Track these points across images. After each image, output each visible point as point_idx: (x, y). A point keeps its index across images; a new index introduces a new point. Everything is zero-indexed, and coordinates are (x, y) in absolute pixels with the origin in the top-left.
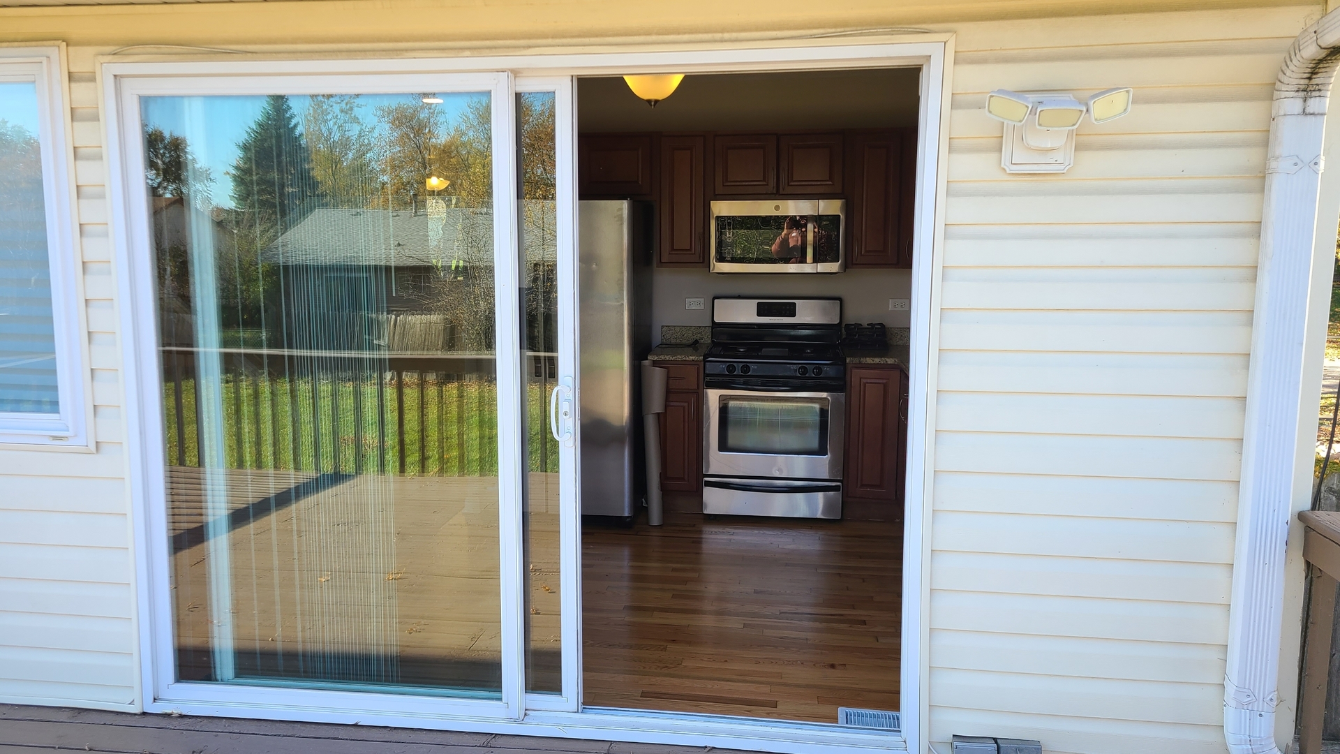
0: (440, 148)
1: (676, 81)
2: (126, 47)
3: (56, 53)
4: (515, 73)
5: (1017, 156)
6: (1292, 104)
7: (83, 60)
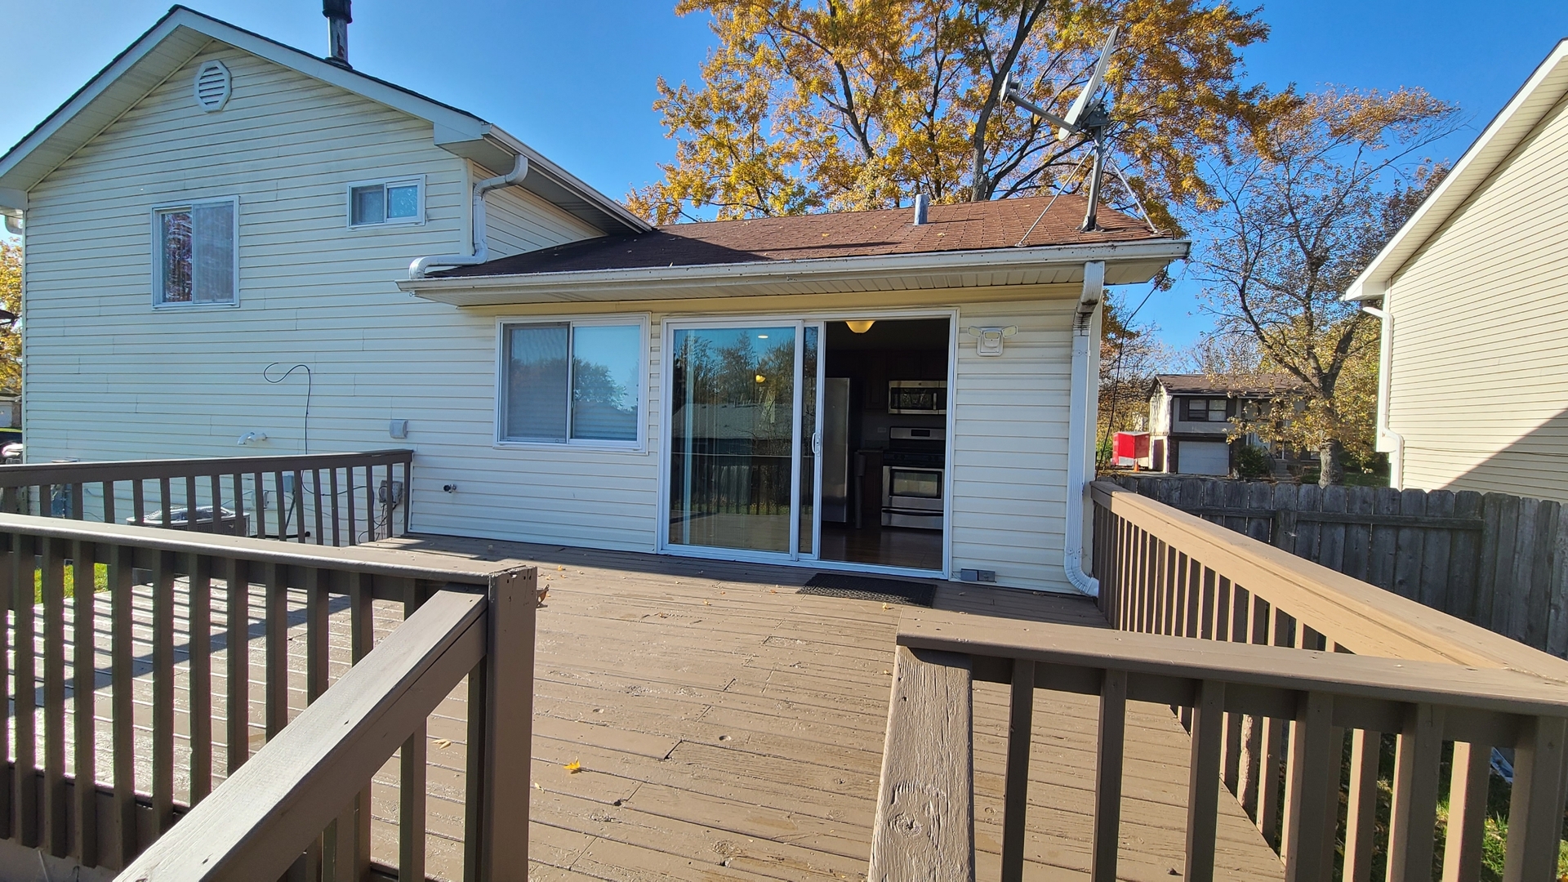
0: (783, 352)
1: (869, 325)
2: (671, 313)
3: (648, 315)
4: (804, 320)
5: (982, 350)
6: (1077, 332)
7: (656, 318)
